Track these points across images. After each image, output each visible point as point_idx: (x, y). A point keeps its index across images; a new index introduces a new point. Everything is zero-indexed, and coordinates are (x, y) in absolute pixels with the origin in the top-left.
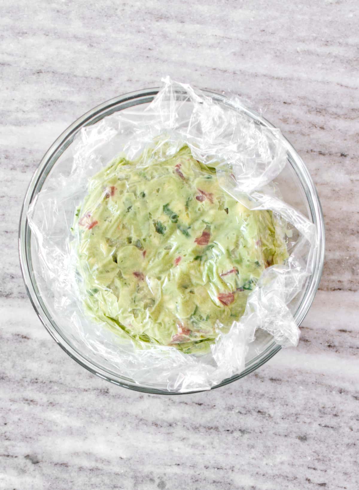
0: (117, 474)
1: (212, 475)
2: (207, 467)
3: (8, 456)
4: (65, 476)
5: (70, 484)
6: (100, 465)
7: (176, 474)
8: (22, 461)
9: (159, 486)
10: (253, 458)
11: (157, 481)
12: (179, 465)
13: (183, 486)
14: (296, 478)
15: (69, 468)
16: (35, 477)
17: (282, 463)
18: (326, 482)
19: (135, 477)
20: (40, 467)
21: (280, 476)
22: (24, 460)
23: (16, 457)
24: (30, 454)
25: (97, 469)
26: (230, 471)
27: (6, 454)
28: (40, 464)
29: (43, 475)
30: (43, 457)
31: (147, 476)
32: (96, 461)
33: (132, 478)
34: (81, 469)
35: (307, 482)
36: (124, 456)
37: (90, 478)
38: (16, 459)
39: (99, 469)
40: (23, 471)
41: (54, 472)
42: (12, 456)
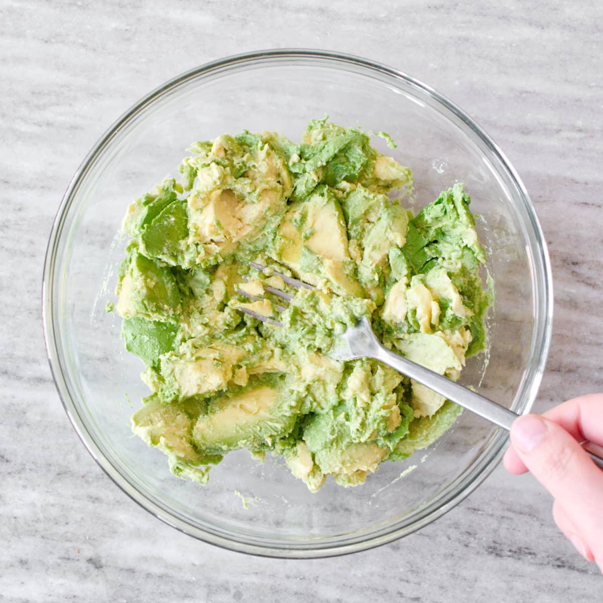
0: (189, 582)
1: (294, 585)
2: (288, 577)
3: (69, 559)
4: (131, 583)
5: (136, 592)
6: (171, 572)
7: (254, 583)
8: (83, 565)
9: (234, 596)
10: (339, 568)
11: (233, 591)
12: (257, 573)
13: (262, 597)
14: (387, 591)
15: (136, 574)
16: (97, 583)
17: (372, 574)
18: (420, 596)
19: (208, 586)
20: (103, 572)
21: (368, 588)
22: (87, 564)
23: (78, 560)
24: (93, 557)
25: (167, 576)
26: (314, 582)
27: (67, 556)
28: (104, 569)
29: (107, 581)
30: (107, 561)
31: (222, 586)
32: (166, 567)
33: (205, 587)
34: (148, 575)
35: (399, 596)
36: (197, 563)
37: (158, 586)
38: (77, 563)
39: (169, 577)
40: (84, 576)
41: (119, 578)
42: (73, 559)
